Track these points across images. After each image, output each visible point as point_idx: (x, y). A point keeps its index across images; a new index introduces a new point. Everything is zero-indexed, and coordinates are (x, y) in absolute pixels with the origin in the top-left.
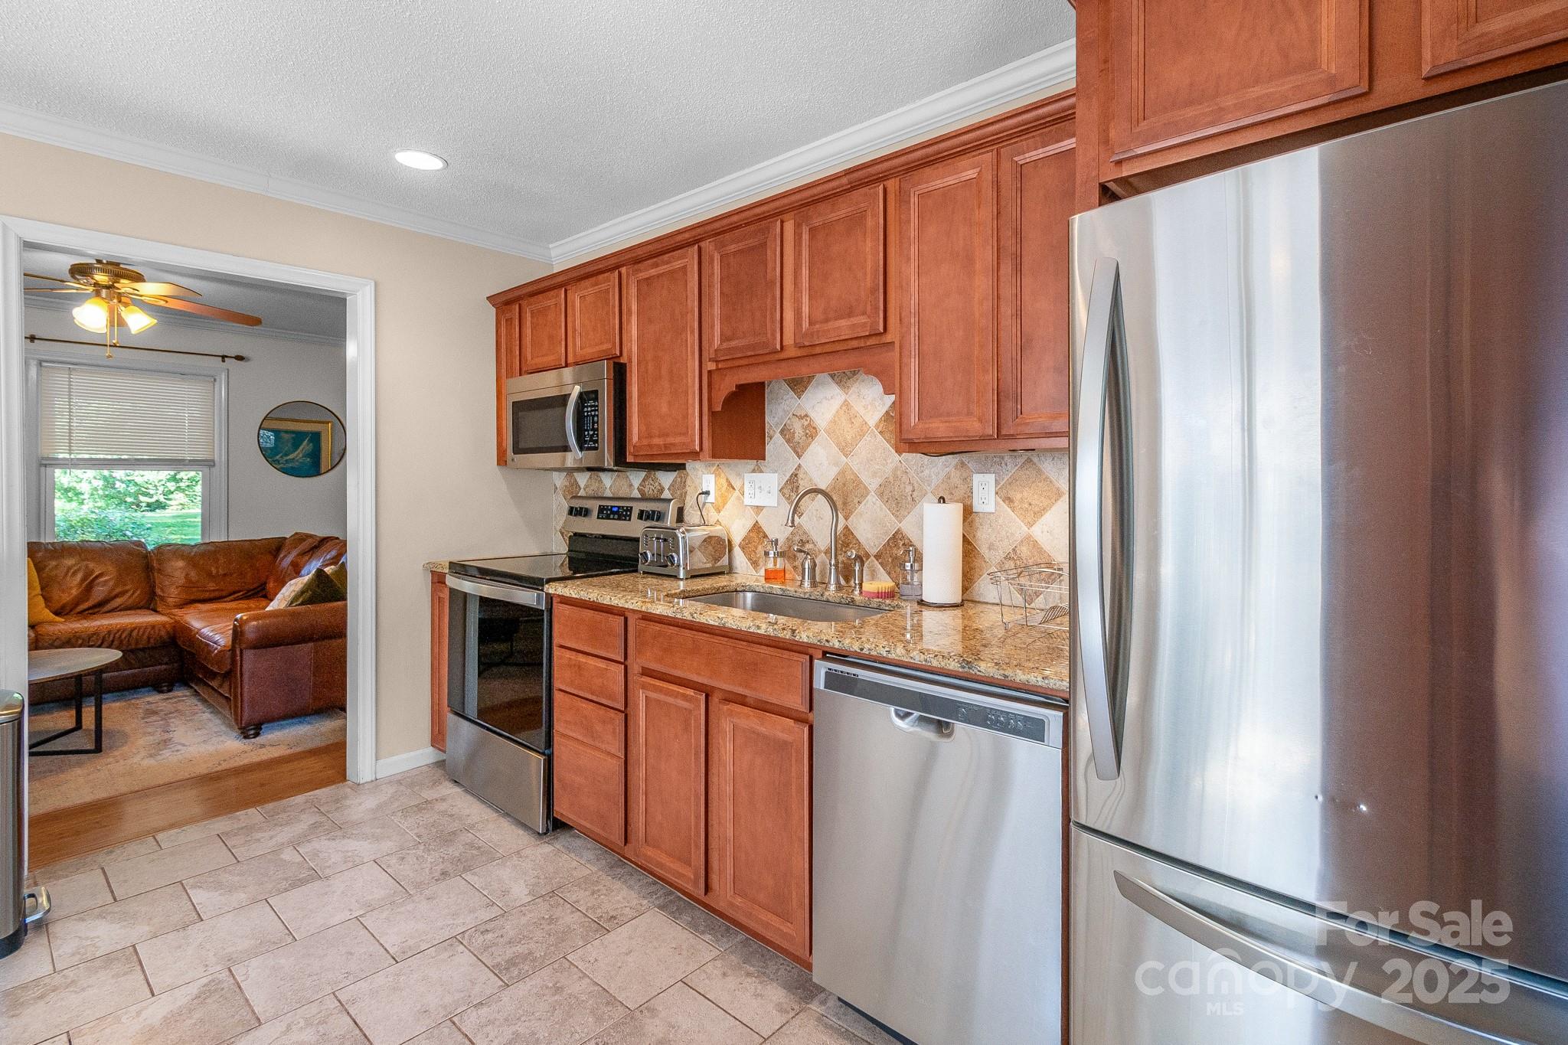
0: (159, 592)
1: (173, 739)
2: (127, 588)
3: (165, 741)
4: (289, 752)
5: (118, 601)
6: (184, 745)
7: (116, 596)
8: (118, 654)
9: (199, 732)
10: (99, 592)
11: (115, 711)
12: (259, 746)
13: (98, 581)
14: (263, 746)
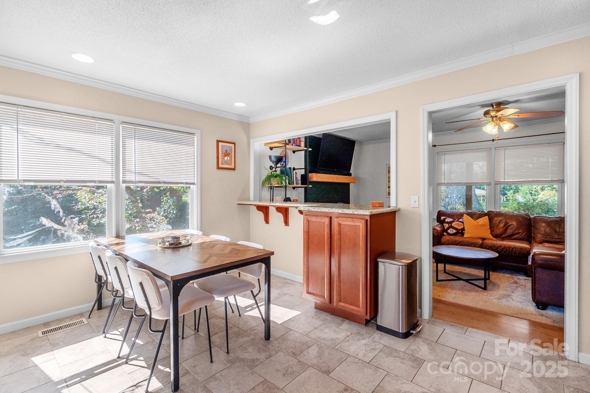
0: (533, 235)
1: (512, 296)
2: (520, 231)
3: (508, 295)
4: (552, 324)
5: (516, 236)
6: (513, 300)
7: (516, 234)
8: (497, 255)
9: (523, 297)
10: (509, 231)
11: (494, 276)
12: (541, 314)
13: (509, 228)
14: (542, 315)
